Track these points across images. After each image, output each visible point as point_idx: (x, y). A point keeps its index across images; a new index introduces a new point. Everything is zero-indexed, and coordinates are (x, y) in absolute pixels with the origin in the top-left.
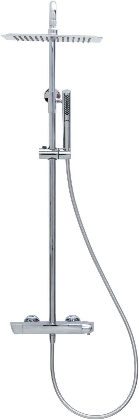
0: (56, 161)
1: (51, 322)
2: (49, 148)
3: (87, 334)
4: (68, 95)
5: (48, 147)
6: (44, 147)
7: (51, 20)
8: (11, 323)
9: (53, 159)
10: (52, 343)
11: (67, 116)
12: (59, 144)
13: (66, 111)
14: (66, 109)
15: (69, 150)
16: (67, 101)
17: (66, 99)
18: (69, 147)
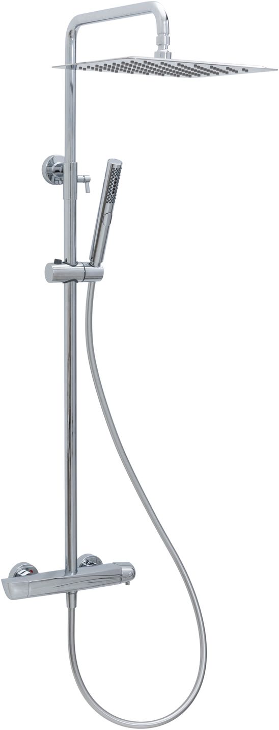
0: (78, 284)
1: (70, 571)
2: (66, 262)
3: (125, 583)
4: (117, 169)
5: (63, 261)
6: (57, 262)
7: (161, 35)
8: (2, 580)
9: (74, 282)
10: (72, 606)
11: (108, 205)
12: (83, 255)
13: (111, 196)
14: (111, 193)
15: (99, 265)
16: (116, 179)
17: (115, 176)
18: (101, 260)
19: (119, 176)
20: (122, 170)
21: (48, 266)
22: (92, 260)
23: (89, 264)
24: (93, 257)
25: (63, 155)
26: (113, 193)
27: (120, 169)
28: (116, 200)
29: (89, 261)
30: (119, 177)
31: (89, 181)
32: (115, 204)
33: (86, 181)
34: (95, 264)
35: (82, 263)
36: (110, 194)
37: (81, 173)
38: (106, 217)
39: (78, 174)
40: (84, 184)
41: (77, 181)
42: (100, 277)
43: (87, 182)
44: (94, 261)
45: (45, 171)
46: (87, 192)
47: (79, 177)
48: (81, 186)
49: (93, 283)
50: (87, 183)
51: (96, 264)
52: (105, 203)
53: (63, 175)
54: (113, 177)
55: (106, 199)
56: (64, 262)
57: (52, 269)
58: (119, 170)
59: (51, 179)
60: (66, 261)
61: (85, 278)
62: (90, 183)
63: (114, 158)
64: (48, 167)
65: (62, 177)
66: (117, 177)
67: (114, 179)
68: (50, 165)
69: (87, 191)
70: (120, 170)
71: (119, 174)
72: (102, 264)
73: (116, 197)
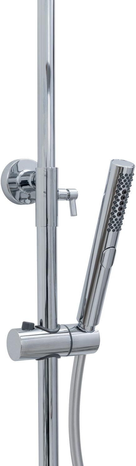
0: (59, 360)
2: (40, 327)
4: (126, 175)
5: (36, 324)
6: (27, 326)
9: (54, 358)
11: (110, 235)
13: (116, 220)
14: (116, 214)
15: (92, 329)
16: (125, 192)
17: (124, 187)
18: (96, 322)
19: (129, 186)
20: (134, 177)
21: (12, 334)
22: (82, 320)
23: (77, 328)
24: (83, 316)
25: (35, 159)
26: (119, 214)
27: (132, 175)
28: (122, 227)
29: (76, 322)
30: (129, 189)
31: (76, 197)
32: (121, 232)
33: (70, 197)
34: (86, 327)
35: (66, 326)
36: (115, 217)
37: (63, 185)
38: (107, 253)
39: (59, 186)
40: (68, 202)
41: (58, 197)
42: (94, 347)
43: (72, 199)
44: (84, 323)
45: (6, 183)
46: (72, 215)
47: (61, 192)
48: (63, 206)
49: (82, 357)
50: (73, 201)
51: (88, 328)
52: (106, 230)
53: (34, 189)
54: (121, 189)
55: (107, 224)
56: (37, 327)
57: (19, 338)
58: (129, 177)
59: (14, 195)
60: (41, 324)
61: (70, 351)
62: (77, 201)
63: (120, 158)
64: (9, 178)
65: (32, 193)
66: (126, 188)
67: (121, 192)
68: (13, 175)
69: (73, 213)
70: (131, 178)
71: (130, 183)
72: (97, 328)
73: (123, 221)
